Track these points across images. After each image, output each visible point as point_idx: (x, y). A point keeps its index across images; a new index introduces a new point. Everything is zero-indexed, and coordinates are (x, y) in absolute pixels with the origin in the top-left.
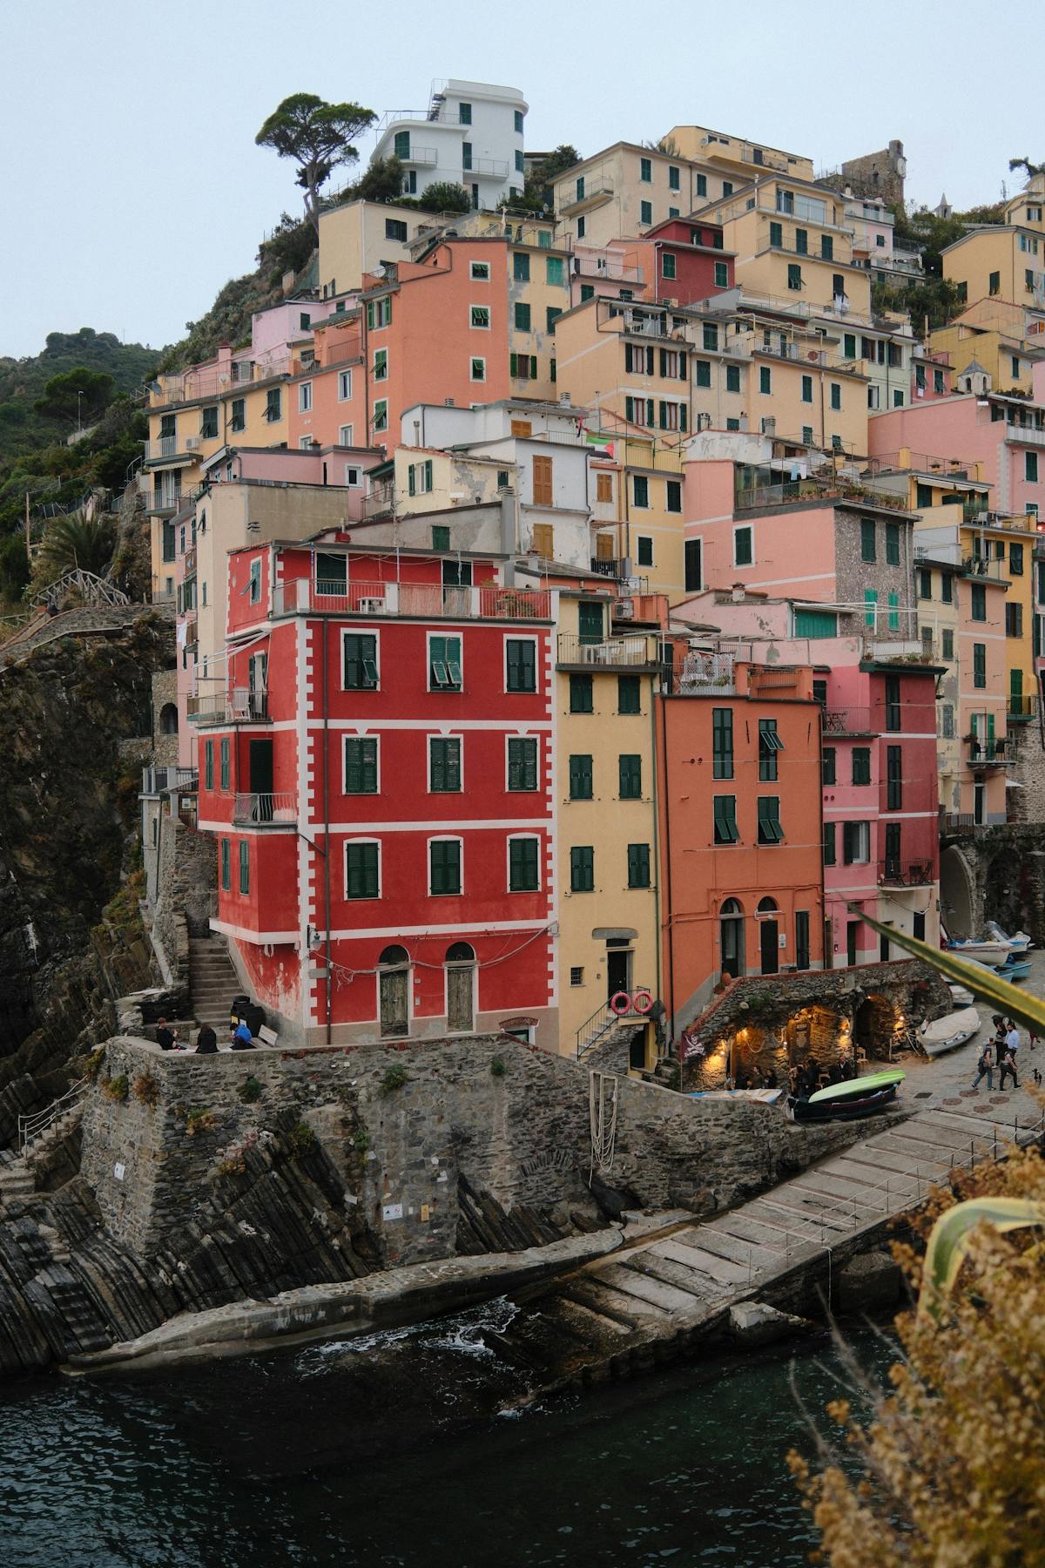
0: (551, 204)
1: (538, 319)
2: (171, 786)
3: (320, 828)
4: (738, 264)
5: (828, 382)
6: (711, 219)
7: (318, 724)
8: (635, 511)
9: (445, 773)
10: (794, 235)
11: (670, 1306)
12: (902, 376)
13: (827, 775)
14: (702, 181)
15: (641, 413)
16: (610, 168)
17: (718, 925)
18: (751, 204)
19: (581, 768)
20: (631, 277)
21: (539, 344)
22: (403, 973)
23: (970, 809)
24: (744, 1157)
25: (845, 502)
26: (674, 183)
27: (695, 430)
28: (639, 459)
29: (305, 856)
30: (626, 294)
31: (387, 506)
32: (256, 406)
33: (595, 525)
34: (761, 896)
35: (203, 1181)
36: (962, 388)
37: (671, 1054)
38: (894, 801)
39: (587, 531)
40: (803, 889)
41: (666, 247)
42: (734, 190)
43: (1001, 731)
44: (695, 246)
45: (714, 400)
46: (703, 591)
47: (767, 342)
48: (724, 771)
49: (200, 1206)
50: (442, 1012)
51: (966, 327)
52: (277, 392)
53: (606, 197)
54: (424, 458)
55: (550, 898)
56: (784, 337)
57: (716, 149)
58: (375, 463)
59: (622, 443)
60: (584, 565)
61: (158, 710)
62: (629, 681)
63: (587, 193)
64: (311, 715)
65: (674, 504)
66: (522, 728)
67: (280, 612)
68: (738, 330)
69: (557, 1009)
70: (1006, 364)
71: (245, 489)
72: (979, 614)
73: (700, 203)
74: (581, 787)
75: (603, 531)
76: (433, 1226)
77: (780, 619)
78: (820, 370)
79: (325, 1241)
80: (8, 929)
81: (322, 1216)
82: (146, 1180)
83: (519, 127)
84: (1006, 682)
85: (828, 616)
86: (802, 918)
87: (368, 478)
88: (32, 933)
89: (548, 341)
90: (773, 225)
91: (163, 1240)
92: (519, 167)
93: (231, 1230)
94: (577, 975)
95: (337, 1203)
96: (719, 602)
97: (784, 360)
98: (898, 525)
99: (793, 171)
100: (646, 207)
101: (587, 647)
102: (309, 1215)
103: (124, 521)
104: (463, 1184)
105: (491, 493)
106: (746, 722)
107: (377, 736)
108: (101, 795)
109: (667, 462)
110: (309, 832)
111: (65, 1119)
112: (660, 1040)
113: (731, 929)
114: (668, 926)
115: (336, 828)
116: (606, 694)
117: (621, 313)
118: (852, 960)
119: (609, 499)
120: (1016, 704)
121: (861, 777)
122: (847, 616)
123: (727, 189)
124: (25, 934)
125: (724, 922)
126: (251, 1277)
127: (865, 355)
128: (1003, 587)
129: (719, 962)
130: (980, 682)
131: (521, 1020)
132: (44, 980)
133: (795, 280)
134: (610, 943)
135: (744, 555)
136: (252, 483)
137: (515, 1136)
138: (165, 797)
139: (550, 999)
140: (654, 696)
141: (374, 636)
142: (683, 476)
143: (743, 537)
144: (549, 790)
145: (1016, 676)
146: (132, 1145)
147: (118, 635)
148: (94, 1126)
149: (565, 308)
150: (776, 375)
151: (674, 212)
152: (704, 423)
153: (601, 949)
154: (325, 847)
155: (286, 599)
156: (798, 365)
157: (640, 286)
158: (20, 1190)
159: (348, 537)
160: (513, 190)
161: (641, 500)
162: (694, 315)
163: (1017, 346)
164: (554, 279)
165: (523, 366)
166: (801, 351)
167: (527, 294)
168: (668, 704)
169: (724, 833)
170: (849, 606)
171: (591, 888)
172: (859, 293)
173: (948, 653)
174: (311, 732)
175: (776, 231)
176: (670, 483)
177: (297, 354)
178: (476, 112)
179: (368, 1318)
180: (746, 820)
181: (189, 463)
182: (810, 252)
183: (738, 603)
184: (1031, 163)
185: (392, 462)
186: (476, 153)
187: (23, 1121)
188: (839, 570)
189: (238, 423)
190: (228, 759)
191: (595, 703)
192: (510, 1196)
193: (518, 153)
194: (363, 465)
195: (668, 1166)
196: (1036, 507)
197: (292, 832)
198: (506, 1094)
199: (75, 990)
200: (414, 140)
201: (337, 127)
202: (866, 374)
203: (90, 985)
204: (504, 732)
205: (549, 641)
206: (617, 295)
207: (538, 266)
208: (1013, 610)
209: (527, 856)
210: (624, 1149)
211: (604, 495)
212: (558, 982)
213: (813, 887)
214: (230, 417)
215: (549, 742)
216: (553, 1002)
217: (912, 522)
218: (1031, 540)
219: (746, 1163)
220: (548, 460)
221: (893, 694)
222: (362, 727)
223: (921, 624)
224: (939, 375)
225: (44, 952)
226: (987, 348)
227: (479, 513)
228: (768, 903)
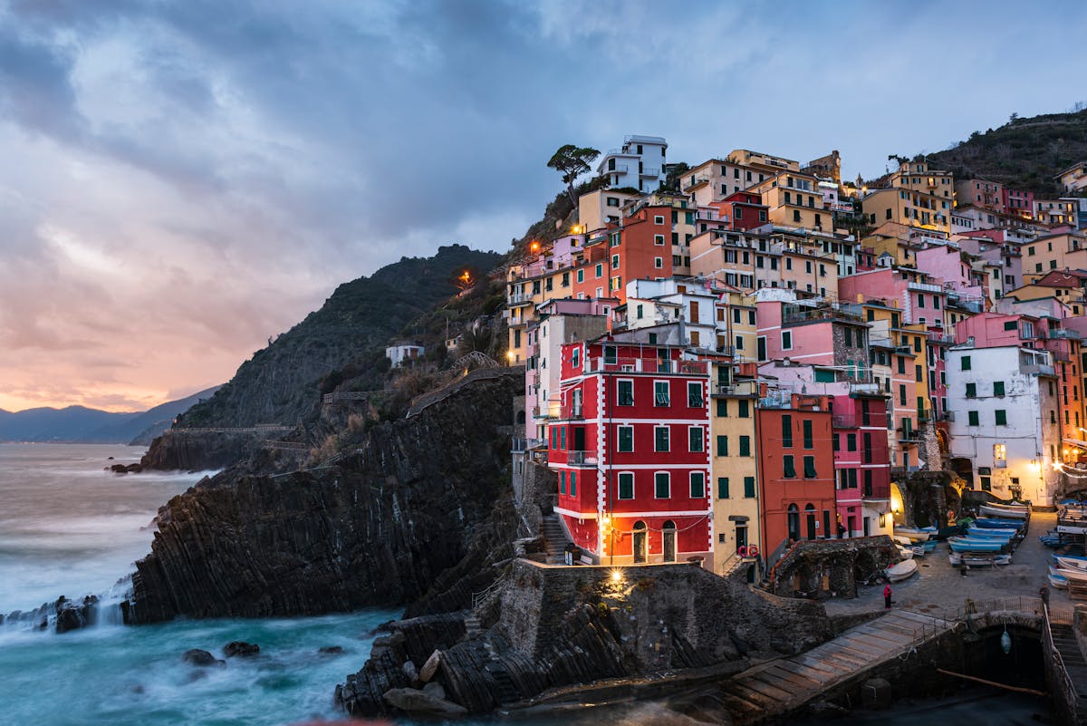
0: (679, 187)
1: (682, 240)
2: (529, 448)
3: (608, 467)
4: (770, 211)
5: (818, 264)
6: (755, 191)
7: (607, 421)
8: (734, 325)
9: (662, 443)
10: (796, 197)
11: (779, 698)
12: (851, 260)
13: (836, 447)
14: (749, 175)
15: (732, 281)
16: (708, 171)
17: (787, 516)
18: (774, 184)
19: (722, 442)
20: (724, 219)
21: (682, 250)
22: (644, 534)
23: (902, 464)
24: (808, 628)
25: (837, 320)
26: (737, 176)
27: (757, 287)
28: (735, 301)
29: (601, 479)
30: (721, 227)
31: (624, 324)
32: (558, 280)
33: (718, 331)
34: (807, 503)
35: (559, 626)
36: (880, 264)
37: (766, 576)
38: (867, 459)
39: (714, 334)
40: (827, 500)
41: (737, 205)
42: (764, 179)
43: (915, 426)
44: (749, 203)
45: (767, 274)
46: (767, 361)
47: (788, 246)
48: (788, 443)
49: (557, 638)
50: (661, 552)
51: (881, 236)
52: (568, 274)
53: (704, 183)
54: (641, 303)
55: (709, 501)
56: (796, 244)
57: (753, 160)
58: (616, 306)
59: (728, 295)
60: (713, 349)
61: (516, 414)
62: (743, 403)
63: (696, 182)
64: (604, 417)
65: (752, 322)
66: (696, 423)
67: (589, 370)
68: (775, 242)
69: (712, 553)
70: (901, 253)
71: (563, 317)
72: (902, 371)
73: (749, 184)
74: (723, 450)
75: (720, 334)
76: (661, 653)
77: (808, 373)
78: (815, 258)
79: (613, 658)
80: (451, 510)
81: (612, 645)
82: (533, 625)
83: (664, 154)
84: (916, 403)
85: (831, 372)
86: (826, 514)
87: (614, 312)
88: (461, 512)
89: (686, 249)
90: (786, 193)
91: (541, 653)
92: (664, 172)
93: (572, 650)
94: (722, 538)
95: (619, 641)
96: (777, 366)
97: (797, 255)
98: (863, 330)
99: (790, 167)
100: (724, 187)
101: (722, 387)
102: (606, 645)
103: (496, 329)
104: (674, 634)
105: (672, 318)
106: (797, 421)
107: (633, 426)
108: (489, 451)
109: (748, 302)
110: (603, 468)
111: (493, 596)
112: (761, 569)
113: (793, 518)
114: (764, 516)
115: (615, 467)
116: (733, 408)
117: (722, 236)
118: (850, 536)
119: (723, 320)
120: (921, 413)
121: (852, 447)
122: (839, 372)
123: (761, 178)
124: (458, 513)
125: (789, 515)
126: (581, 673)
127: (833, 251)
128: (913, 358)
129: (788, 534)
130: (903, 403)
131: (697, 558)
132: (466, 534)
133: (797, 218)
134: (737, 523)
135: (787, 344)
136: (565, 314)
137: (698, 612)
138: (527, 452)
139: (710, 548)
140: (755, 409)
141: (631, 382)
142: (756, 309)
143: (786, 336)
144: (708, 451)
145: (920, 400)
146: (526, 608)
147: (497, 380)
148: (507, 600)
149: (694, 235)
150: (794, 262)
151: (737, 189)
152: (763, 284)
153: (733, 526)
154: (610, 475)
155: (592, 366)
156: (804, 257)
157: (728, 223)
158: (475, 627)
159: (612, 339)
160: (661, 182)
161: (737, 320)
162: (755, 236)
163: (906, 243)
164: (689, 221)
165: (677, 260)
166: (804, 250)
167: (676, 229)
168: (762, 413)
169: (789, 472)
170: (840, 368)
171: (727, 497)
172: (827, 222)
173: (888, 389)
174: (604, 424)
175: (787, 195)
176: (750, 312)
177: (575, 258)
178: (644, 150)
179: (634, 696)
180: (799, 466)
181: (527, 305)
182: (803, 204)
183: (787, 366)
184: (899, 156)
185: (626, 305)
186: (644, 166)
187: (475, 596)
188: (835, 351)
189: (550, 288)
190: (564, 435)
191: (728, 412)
192: (695, 641)
193: (663, 165)
194: (610, 306)
195: (770, 631)
196: (924, 320)
197: (595, 468)
198: (693, 592)
199: (483, 539)
200: (618, 162)
201: (582, 158)
202: (836, 259)
203: (490, 536)
204: (687, 425)
205: (707, 384)
206: (717, 228)
207: (682, 217)
208: (919, 368)
209: (699, 481)
210: (748, 621)
211: (721, 318)
212: (713, 541)
213: (830, 499)
214: (546, 285)
215: (708, 429)
216: (711, 550)
217: (868, 328)
218: (925, 335)
219: (807, 631)
220: (697, 303)
221: (866, 409)
222: (626, 422)
223: (874, 375)
224: (869, 259)
225: (466, 521)
226: (891, 245)
227: (669, 327)
228: (810, 506)
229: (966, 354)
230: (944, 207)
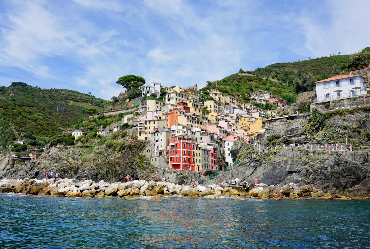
9: (189, 153)
13: (211, 156)
15: (188, 126)
18: (190, 101)
22: (187, 167)
29: (181, 158)
30: (183, 113)
32: (152, 122)
36: (212, 122)
38: (215, 158)
45: (194, 124)
51: (212, 115)
52: (155, 121)
53: (173, 97)
54: (179, 130)
55: (195, 163)
57: (181, 90)
61: (147, 150)
67: (179, 142)
71: (166, 132)
74: (197, 155)
98: (213, 137)
100: (177, 99)
106: (206, 151)
114: (201, 165)
115: (183, 156)
117: (186, 116)
129: (204, 168)
131: (193, 171)
133: (196, 110)
141: (185, 144)
143: (201, 138)
144: (195, 155)
151: (180, 100)
153: (198, 167)
154: (183, 158)
157: (185, 112)
168: (202, 150)
171: (197, 162)
174: (182, 150)
178: (156, 85)
188: (210, 141)
190: (174, 152)
191: (197, 149)
197: (180, 156)
202: (205, 122)
204: (192, 151)
205: (195, 145)
209: (194, 159)
212: (195, 169)
215: (195, 152)
222: (185, 150)
224: (210, 121)
226: (214, 118)
228: (207, 165)
229: (228, 143)
230: (223, 105)
